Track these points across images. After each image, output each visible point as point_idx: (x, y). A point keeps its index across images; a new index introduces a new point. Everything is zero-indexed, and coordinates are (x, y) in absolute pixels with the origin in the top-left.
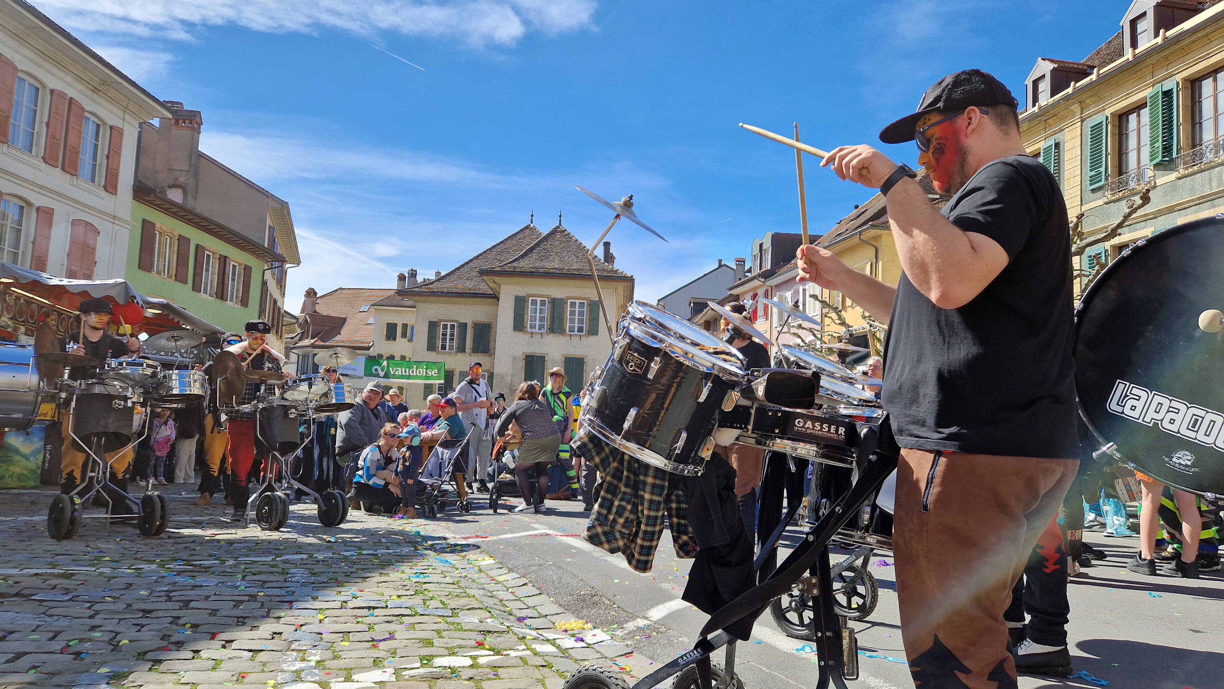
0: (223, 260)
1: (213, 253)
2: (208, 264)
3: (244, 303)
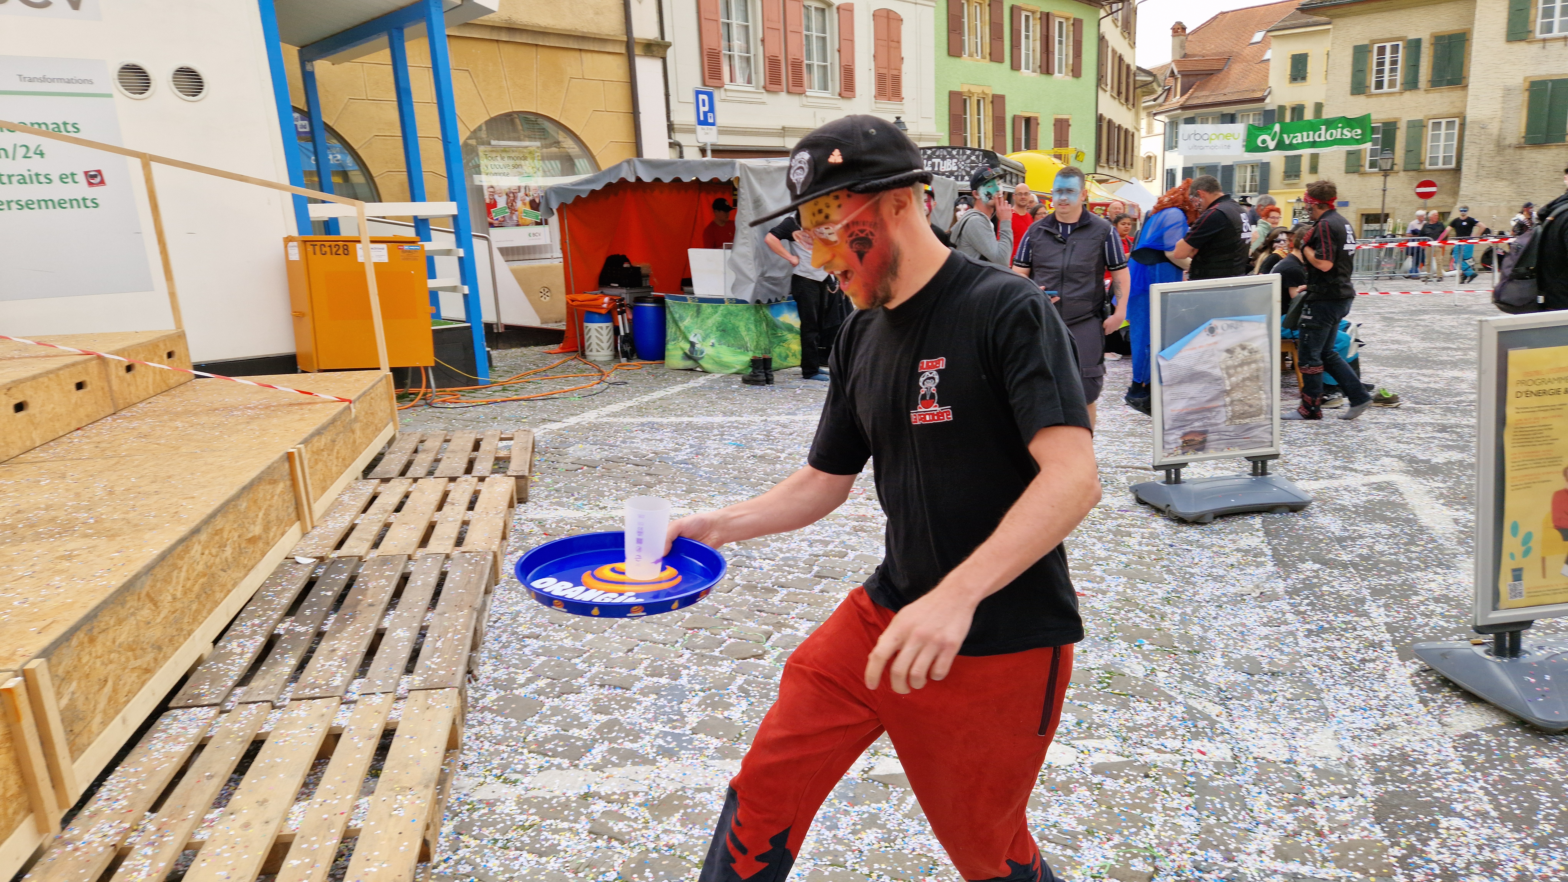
0: (1046, 19)
1: (1034, 13)
2: (1027, 30)
3: (1076, 72)
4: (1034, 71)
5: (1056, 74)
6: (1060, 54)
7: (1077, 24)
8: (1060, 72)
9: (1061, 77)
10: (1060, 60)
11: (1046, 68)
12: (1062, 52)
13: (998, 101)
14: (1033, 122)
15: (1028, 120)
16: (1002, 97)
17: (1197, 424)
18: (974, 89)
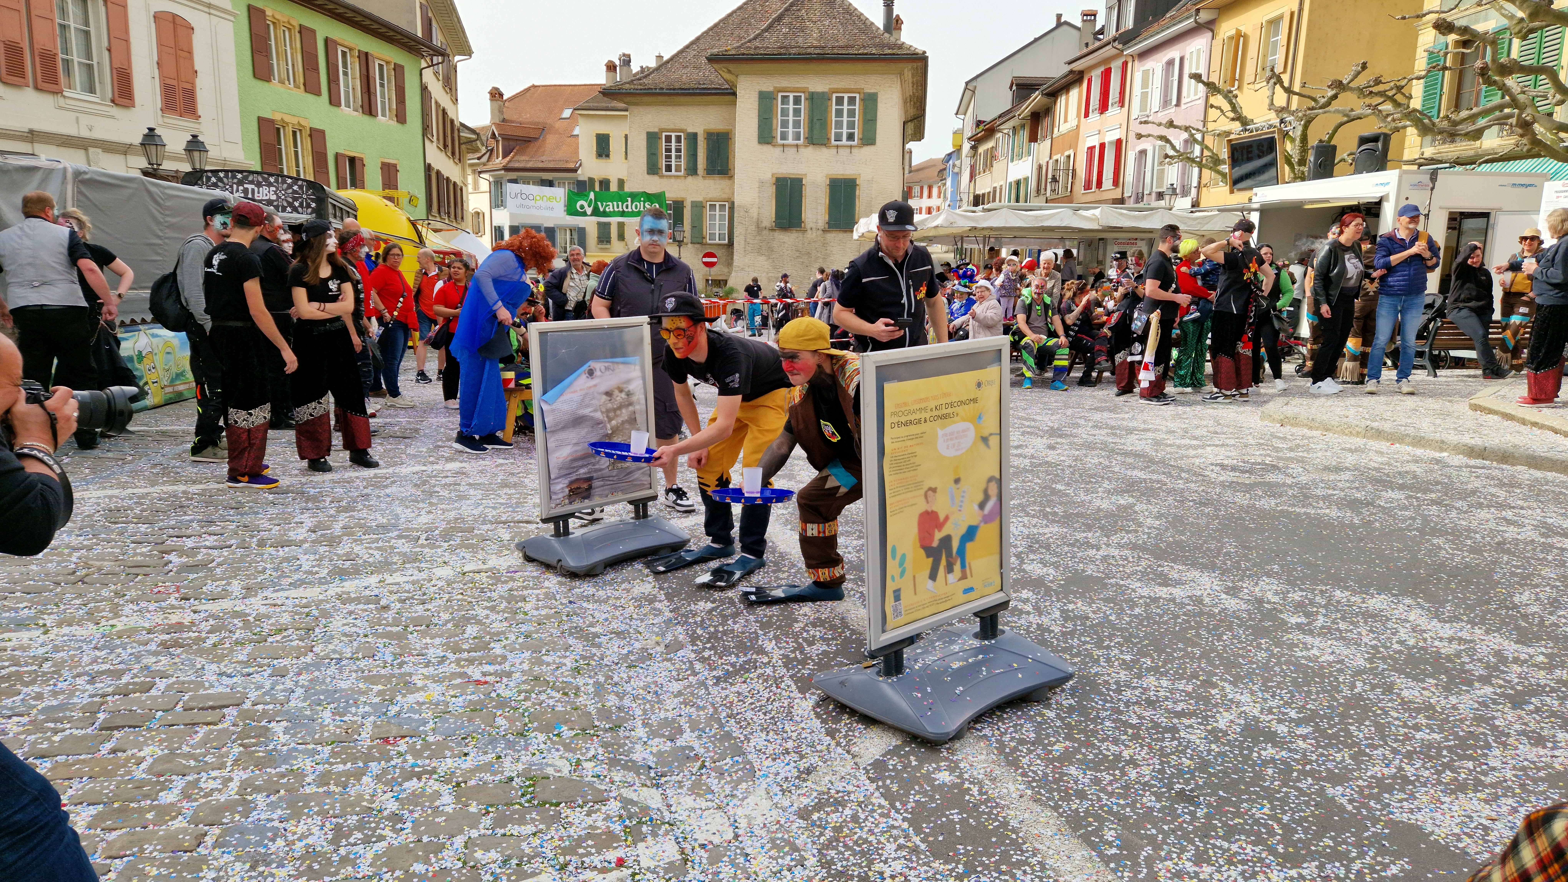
0: (365, 58)
1: (351, 49)
2: (345, 65)
3: (401, 117)
4: (355, 110)
5: (380, 116)
6: (383, 96)
7: (398, 70)
8: (384, 115)
9: (384, 121)
10: (383, 103)
11: (369, 109)
12: (384, 95)
13: (317, 136)
14: (358, 164)
15: (352, 160)
16: (322, 132)
17: (582, 471)
18: (287, 119)
